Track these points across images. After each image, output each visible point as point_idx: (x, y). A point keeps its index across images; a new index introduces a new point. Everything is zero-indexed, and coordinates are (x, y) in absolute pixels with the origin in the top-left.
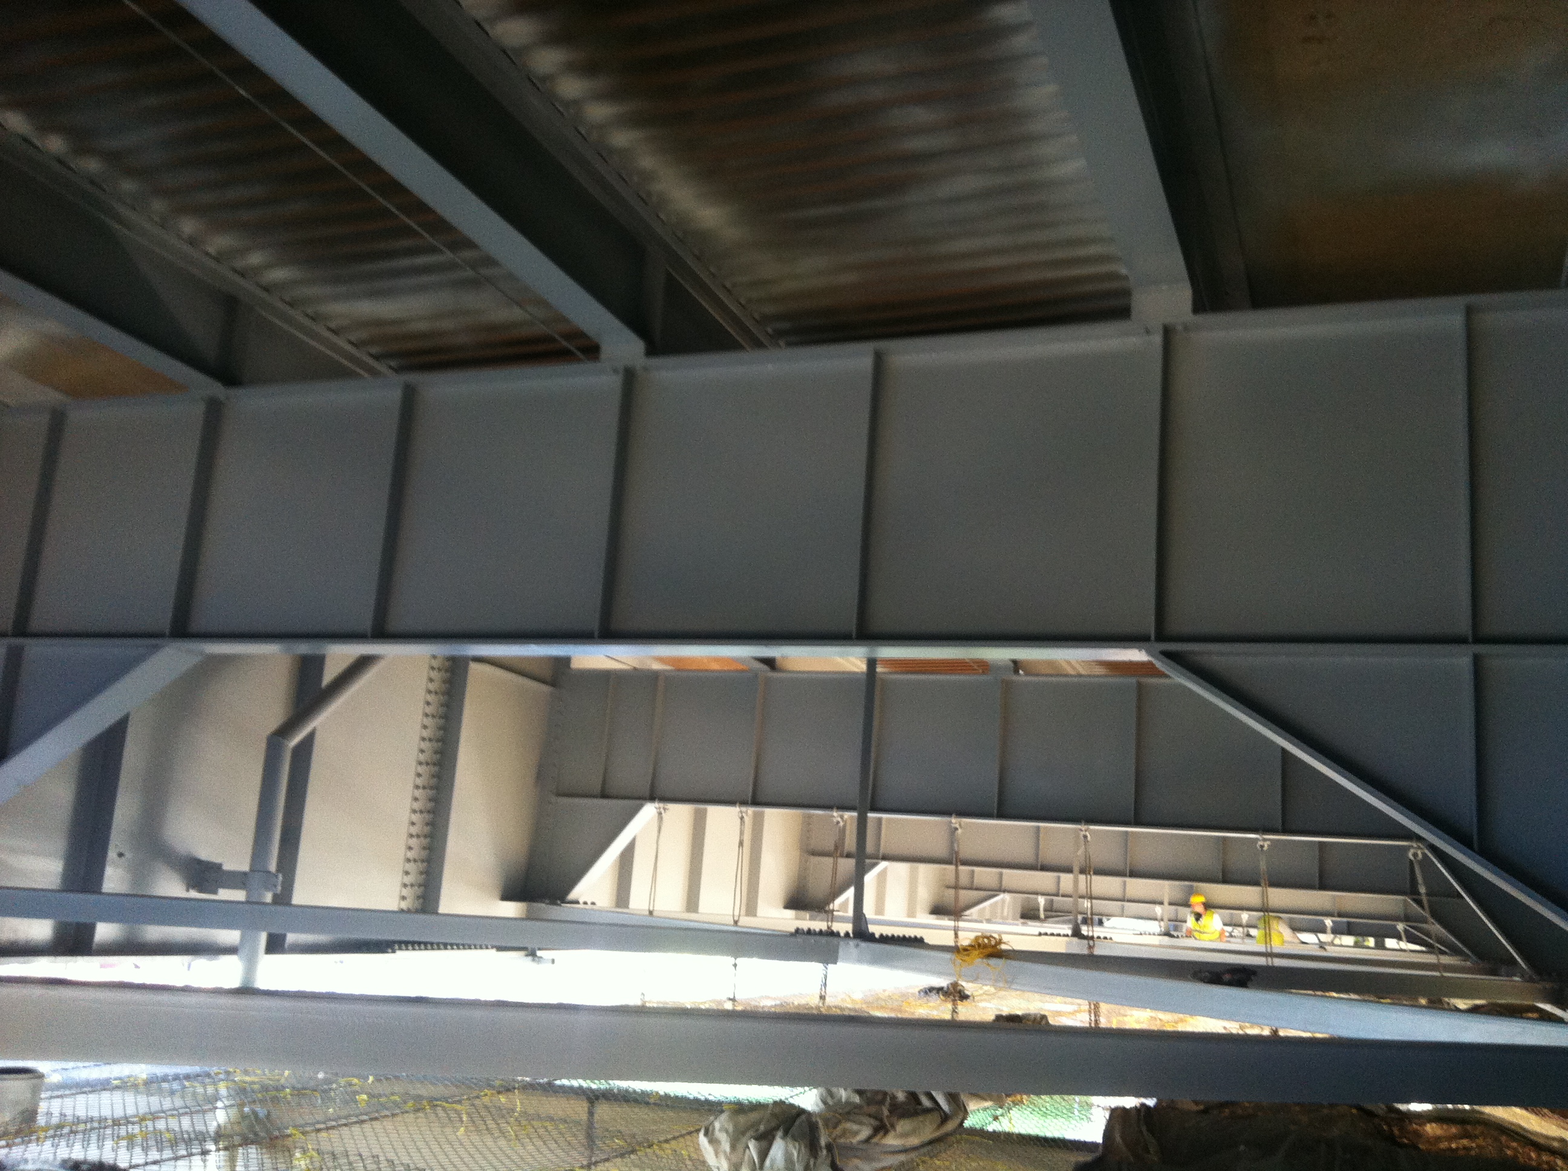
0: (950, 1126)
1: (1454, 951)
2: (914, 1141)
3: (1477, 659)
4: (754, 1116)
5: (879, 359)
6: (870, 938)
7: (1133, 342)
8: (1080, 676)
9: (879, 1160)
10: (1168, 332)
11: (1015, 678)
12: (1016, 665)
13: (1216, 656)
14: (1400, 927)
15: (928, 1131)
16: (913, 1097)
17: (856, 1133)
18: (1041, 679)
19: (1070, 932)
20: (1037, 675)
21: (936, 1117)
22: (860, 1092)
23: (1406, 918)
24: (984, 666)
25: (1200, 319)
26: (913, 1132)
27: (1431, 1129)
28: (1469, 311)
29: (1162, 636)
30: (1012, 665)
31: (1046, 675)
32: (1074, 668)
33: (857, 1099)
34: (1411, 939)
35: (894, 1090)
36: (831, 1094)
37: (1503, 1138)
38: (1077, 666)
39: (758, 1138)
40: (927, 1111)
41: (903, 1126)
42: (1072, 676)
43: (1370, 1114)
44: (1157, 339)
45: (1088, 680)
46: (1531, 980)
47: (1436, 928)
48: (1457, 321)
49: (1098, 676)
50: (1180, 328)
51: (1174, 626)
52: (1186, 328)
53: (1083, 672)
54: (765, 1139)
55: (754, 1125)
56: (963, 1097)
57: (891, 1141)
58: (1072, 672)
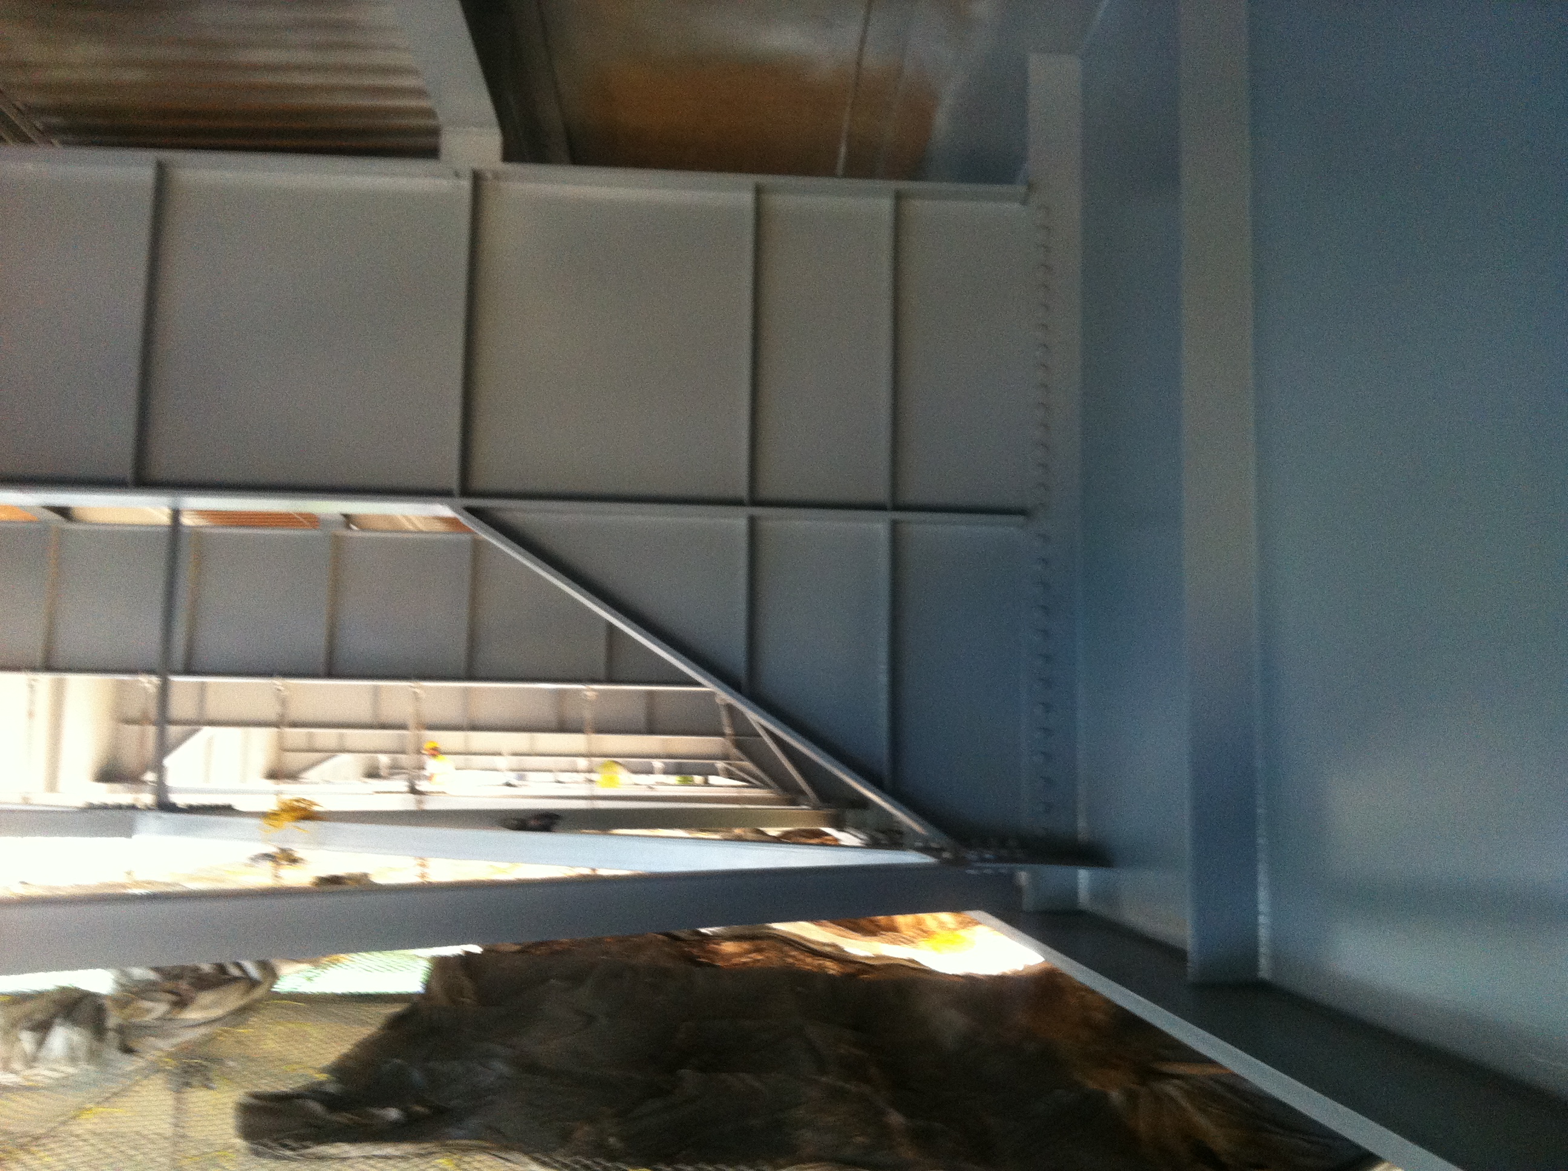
0: (258, 993)
1: (765, 785)
2: (218, 1012)
3: (752, 521)
4: (29, 1006)
5: (162, 171)
6: (172, 808)
7: (444, 184)
8: (421, 532)
9: (178, 1036)
10: (477, 178)
11: (348, 533)
12: (348, 519)
13: (519, 513)
14: (720, 765)
15: (232, 999)
16: (221, 969)
17: (149, 1011)
18: (377, 534)
19: (406, 789)
20: (376, 531)
21: (241, 986)
22: (156, 969)
23: (725, 757)
24: (312, 520)
25: (510, 167)
26: (215, 1004)
27: (729, 947)
28: (759, 191)
29: (466, 491)
30: (342, 519)
31: (382, 531)
32: (413, 524)
33: (152, 976)
34: (730, 775)
35: (197, 963)
36: (125, 974)
37: (786, 948)
38: (416, 522)
39: (34, 1028)
40: (235, 979)
41: (206, 997)
42: (411, 532)
43: (676, 938)
44: (466, 184)
45: (428, 536)
46: (815, 808)
47: (748, 764)
48: (747, 198)
49: (439, 533)
50: (489, 175)
51: (480, 481)
52: (497, 176)
53: (424, 529)
54: (43, 1028)
55: (28, 1017)
56: (275, 962)
57: (192, 1015)
58: (411, 527)
